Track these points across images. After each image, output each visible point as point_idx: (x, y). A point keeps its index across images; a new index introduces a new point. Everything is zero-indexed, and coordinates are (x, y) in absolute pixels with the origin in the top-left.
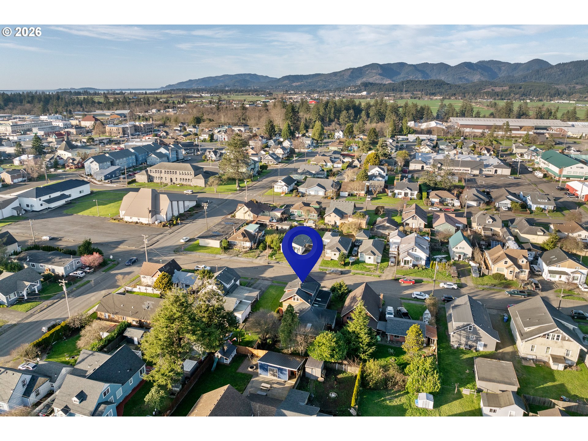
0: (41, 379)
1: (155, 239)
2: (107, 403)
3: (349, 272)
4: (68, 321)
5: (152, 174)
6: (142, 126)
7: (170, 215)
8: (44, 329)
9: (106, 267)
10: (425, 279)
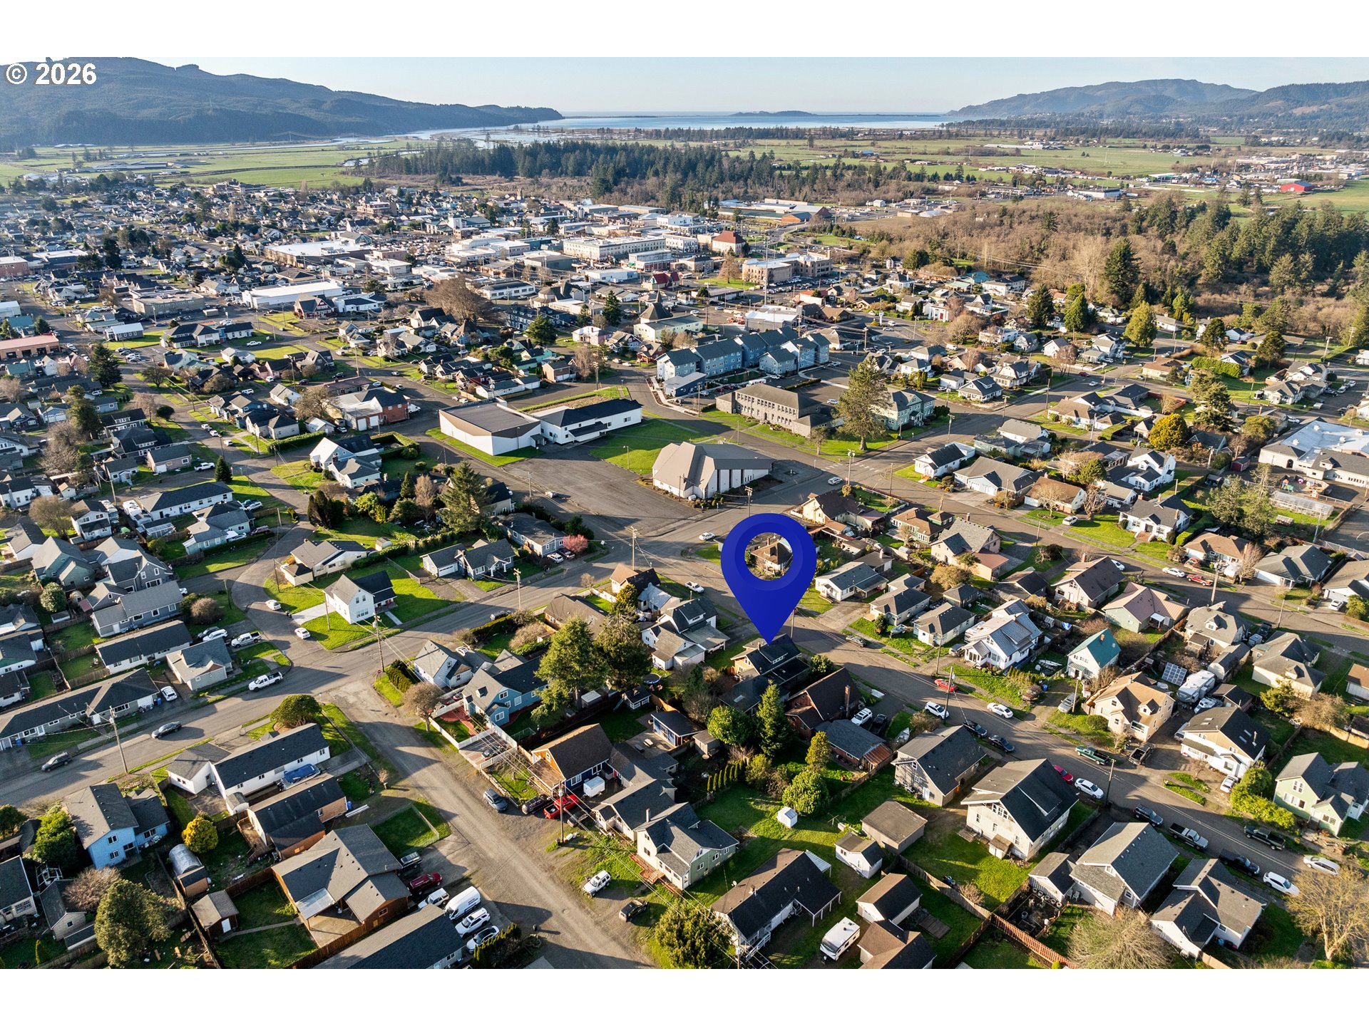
0: (463, 666)
1: (672, 526)
2: (501, 704)
3: (881, 646)
4: (513, 615)
5: (740, 401)
6: (809, 264)
7: (713, 489)
8: (493, 617)
9: (591, 556)
10: (979, 690)
